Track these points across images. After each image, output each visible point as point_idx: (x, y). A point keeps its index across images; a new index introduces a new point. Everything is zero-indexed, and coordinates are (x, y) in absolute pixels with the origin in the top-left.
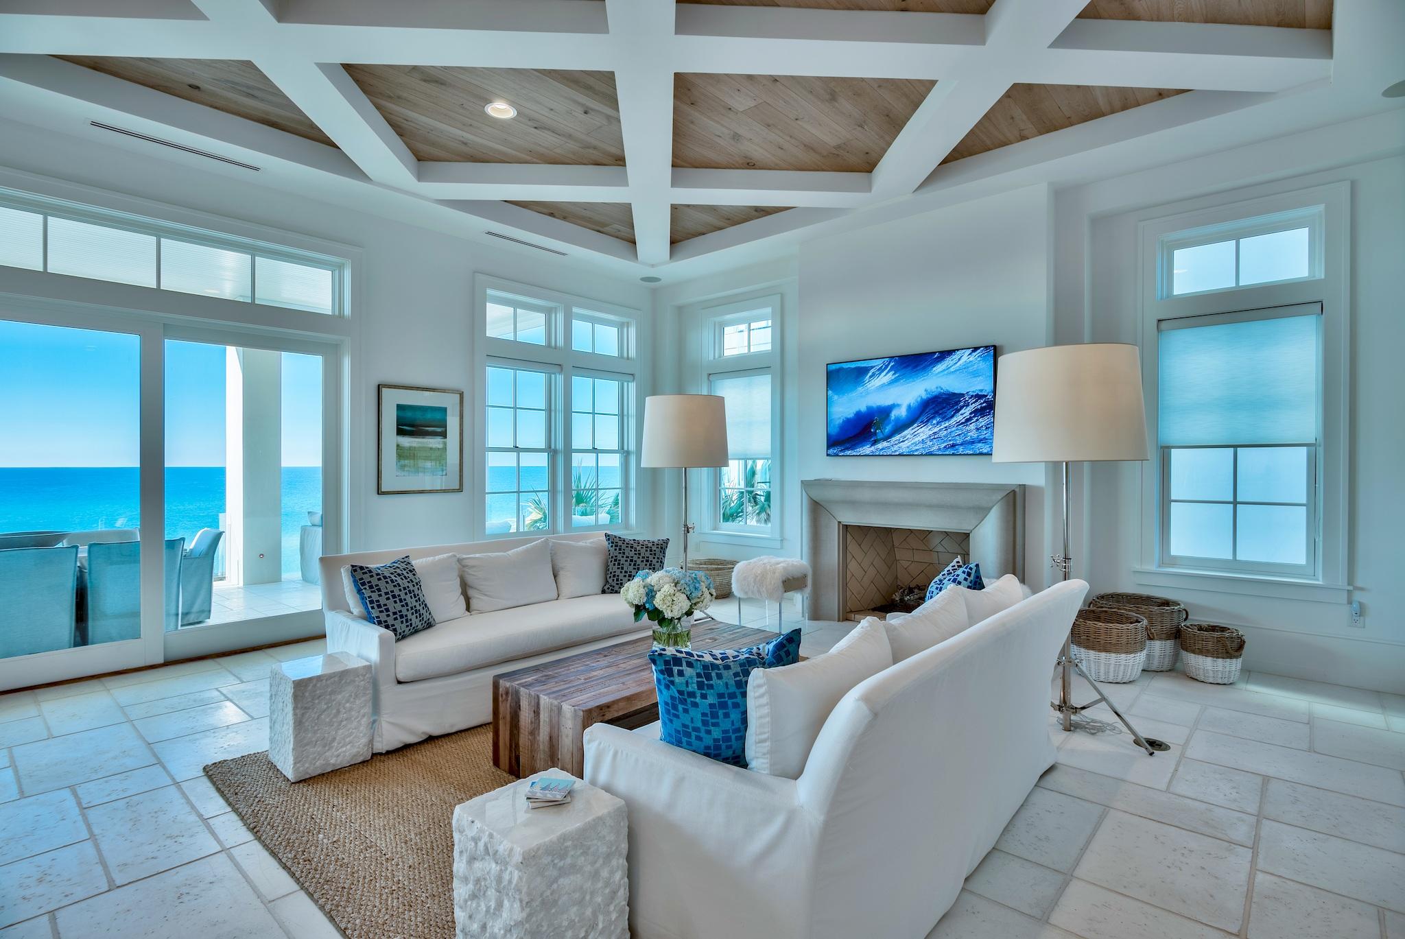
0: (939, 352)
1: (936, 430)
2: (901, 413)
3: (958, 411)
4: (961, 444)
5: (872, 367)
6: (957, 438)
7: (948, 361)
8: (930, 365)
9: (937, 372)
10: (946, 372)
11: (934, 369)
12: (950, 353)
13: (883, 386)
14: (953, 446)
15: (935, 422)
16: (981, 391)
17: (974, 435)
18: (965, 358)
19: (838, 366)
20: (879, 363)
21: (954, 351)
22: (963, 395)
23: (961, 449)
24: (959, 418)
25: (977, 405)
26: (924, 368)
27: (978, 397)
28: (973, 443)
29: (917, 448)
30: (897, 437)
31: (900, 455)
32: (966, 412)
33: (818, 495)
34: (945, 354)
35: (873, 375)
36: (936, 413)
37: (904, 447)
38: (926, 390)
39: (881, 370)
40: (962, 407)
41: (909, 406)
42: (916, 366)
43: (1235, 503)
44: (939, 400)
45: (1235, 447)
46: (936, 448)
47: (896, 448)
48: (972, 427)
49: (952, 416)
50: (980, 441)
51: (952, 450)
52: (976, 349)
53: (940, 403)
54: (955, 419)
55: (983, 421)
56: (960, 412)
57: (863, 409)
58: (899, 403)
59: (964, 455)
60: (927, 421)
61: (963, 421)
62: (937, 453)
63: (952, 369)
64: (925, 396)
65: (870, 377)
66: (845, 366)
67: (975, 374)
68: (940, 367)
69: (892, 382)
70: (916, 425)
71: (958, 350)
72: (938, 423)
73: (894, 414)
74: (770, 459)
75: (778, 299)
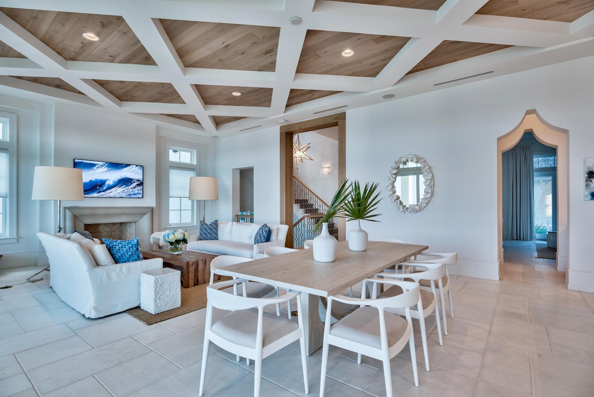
0: (125, 164)
1: (124, 189)
2: (110, 182)
3: (131, 184)
4: (133, 194)
5: (98, 164)
6: (131, 192)
7: (128, 168)
8: (122, 168)
9: (124, 170)
10: (127, 171)
11: (123, 169)
12: (129, 165)
13: (103, 172)
14: (130, 195)
15: (123, 187)
16: (139, 179)
17: (137, 192)
18: (134, 168)
19: (80, 161)
20: (101, 163)
21: (130, 165)
22: (133, 179)
23: (132, 196)
24: (132, 186)
25: (138, 183)
26: (119, 169)
27: (138, 180)
28: (136, 194)
29: (117, 195)
30: (109, 191)
31: (110, 197)
32: (134, 185)
33: (76, 212)
34: (127, 165)
35: (98, 167)
36: (124, 184)
37: (112, 195)
38: (120, 176)
39: (102, 166)
40: (133, 183)
41: (114, 181)
42: (117, 167)
43: (181, 210)
44: (125, 180)
45: (180, 197)
46: (124, 195)
47: (108, 195)
48: (136, 189)
49: (130, 186)
50: (138, 194)
51: (130, 196)
52: (137, 166)
53: (125, 181)
55: (140, 188)
56: (132, 185)
57: (94, 179)
58: (110, 179)
59: (133, 198)
60: (121, 186)
61: (133, 187)
62: (124, 197)
63: (130, 171)
64: (120, 178)
65: (97, 168)
66: (84, 161)
67: (137, 173)
69: (106, 171)
70: (116, 187)
71: (132, 165)
72: (125, 187)
73: (107, 183)
74: (6, 197)
75: (15, 116)
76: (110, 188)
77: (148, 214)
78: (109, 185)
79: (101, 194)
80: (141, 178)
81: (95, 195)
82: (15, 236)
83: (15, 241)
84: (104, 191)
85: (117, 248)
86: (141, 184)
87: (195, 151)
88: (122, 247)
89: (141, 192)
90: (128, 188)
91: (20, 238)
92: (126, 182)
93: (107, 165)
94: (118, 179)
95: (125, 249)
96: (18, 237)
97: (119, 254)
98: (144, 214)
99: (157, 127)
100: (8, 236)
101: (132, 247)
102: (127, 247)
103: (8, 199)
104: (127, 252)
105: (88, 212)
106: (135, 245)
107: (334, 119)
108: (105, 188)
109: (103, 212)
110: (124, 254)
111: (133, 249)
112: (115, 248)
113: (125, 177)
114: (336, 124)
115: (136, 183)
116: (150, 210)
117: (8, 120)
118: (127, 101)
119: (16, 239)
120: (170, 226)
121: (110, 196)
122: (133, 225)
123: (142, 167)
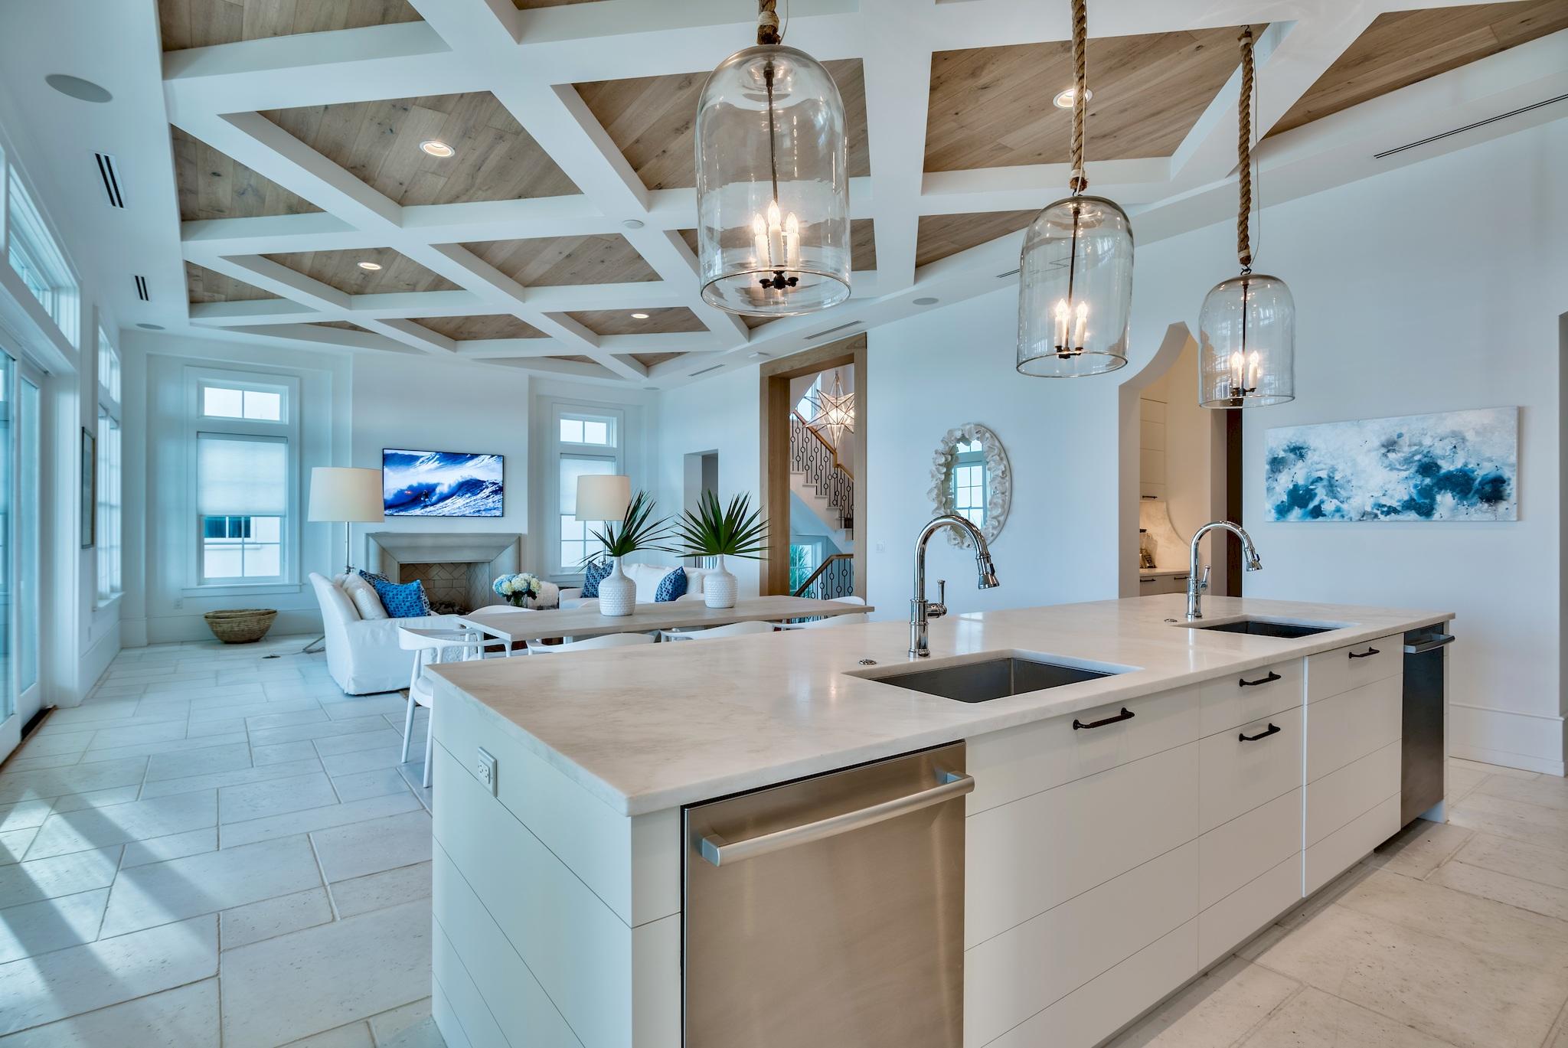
0: (470, 454)
1: (468, 501)
2: (444, 489)
3: (482, 490)
4: (484, 510)
5: (422, 457)
6: (481, 506)
7: (476, 461)
8: (464, 461)
9: (469, 466)
10: (474, 467)
11: (467, 464)
12: (477, 455)
13: (431, 470)
14: (479, 511)
15: (467, 496)
16: (496, 480)
17: (491, 505)
18: (486, 460)
19: (394, 452)
20: (428, 454)
21: (479, 455)
22: (484, 481)
23: (484, 514)
24: (482, 495)
25: (494, 488)
26: (460, 463)
27: (494, 484)
28: (491, 510)
29: (455, 511)
30: (441, 504)
31: (443, 516)
32: (487, 492)
33: (387, 543)
34: (474, 456)
35: (423, 461)
36: (468, 491)
37: (446, 511)
38: (461, 476)
39: (429, 459)
40: (484, 489)
41: (450, 486)
42: (455, 461)
43: (585, 541)
44: (470, 483)
46: (468, 512)
47: (440, 511)
48: (490, 500)
49: (479, 493)
50: (495, 509)
51: (478, 514)
52: (492, 456)
53: (471, 485)
54: (479, 495)
55: (497, 498)
56: (483, 492)
57: (415, 484)
58: (443, 482)
59: (486, 516)
60: (462, 496)
61: (485, 497)
62: (469, 515)
63: (479, 465)
64: (461, 480)
65: (421, 463)
66: (400, 452)
67: (493, 470)
68: (471, 463)
69: (437, 468)
70: (454, 497)
71: (482, 455)
72: (469, 497)
73: (438, 490)
74: (285, 516)
75: (297, 380)
76: (444, 498)
77: (512, 547)
78: (441, 494)
79: (428, 509)
80: (499, 479)
81: (418, 511)
82: (297, 582)
83: (297, 589)
84: (432, 505)
85: (391, 594)
86: (500, 490)
87: (615, 419)
88: (397, 595)
89: (499, 505)
90: (475, 498)
92: (471, 487)
93: (437, 456)
94: (457, 482)
95: (401, 597)
96: (301, 584)
97: (394, 605)
98: (503, 548)
99: (532, 379)
101: (411, 594)
102: (404, 595)
103: (287, 519)
104: (403, 601)
105: (404, 542)
106: (415, 591)
107: (847, 348)
108: (434, 499)
109: (429, 542)
110: (400, 605)
111: (411, 598)
112: (388, 594)
113: (470, 477)
114: (849, 359)
115: (490, 489)
116: (515, 539)
117: (287, 388)
119: (298, 587)
120: (562, 572)
121: (444, 514)
122: (486, 568)
123: (502, 458)
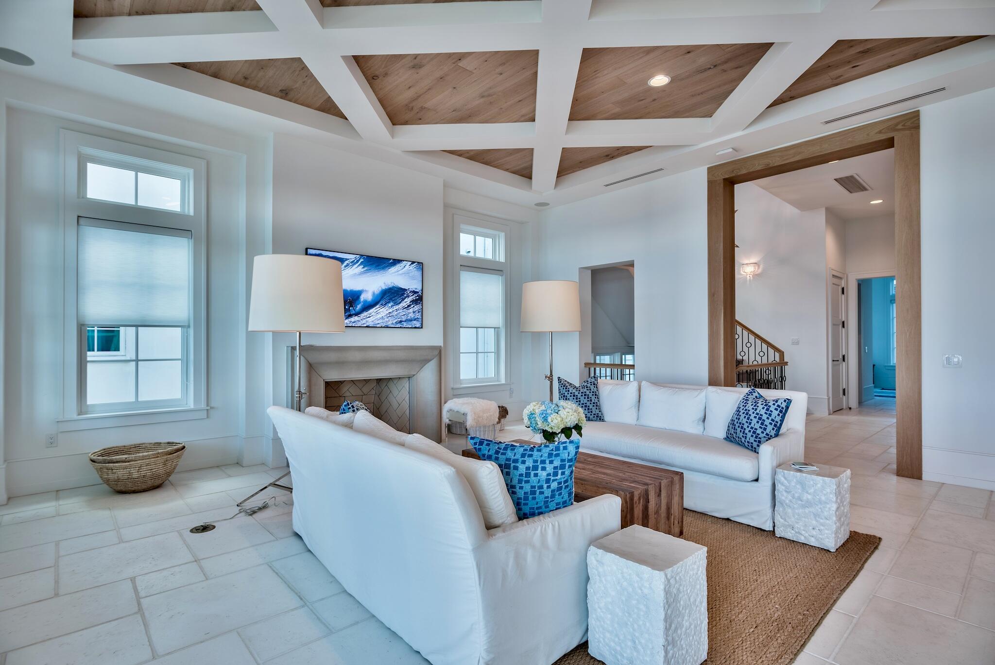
0: (394, 260)
1: (391, 311)
2: (368, 297)
3: (403, 299)
4: (405, 321)
5: (347, 259)
6: (403, 317)
7: (398, 267)
8: (387, 267)
9: (391, 272)
10: (397, 273)
11: (390, 270)
12: (399, 261)
13: (355, 275)
14: (401, 322)
15: (390, 305)
16: (416, 289)
17: (411, 315)
18: (407, 267)
19: (317, 252)
20: (352, 257)
21: (402, 261)
22: (405, 290)
23: (405, 325)
24: (403, 304)
25: (414, 297)
26: (384, 268)
27: (414, 292)
28: (411, 321)
29: (379, 322)
30: (365, 314)
31: (367, 327)
32: (408, 301)
33: (314, 357)
34: (396, 262)
35: (347, 265)
36: (390, 300)
37: (370, 322)
38: (385, 283)
39: (353, 263)
40: (405, 298)
41: (374, 293)
42: (378, 266)
43: (477, 353)
44: (393, 291)
45: (477, 328)
46: (391, 322)
47: (364, 321)
48: (411, 310)
49: (400, 303)
50: (415, 320)
51: (400, 325)
52: (413, 263)
53: (393, 293)
54: (401, 304)
55: (417, 308)
56: (405, 301)
58: (367, 289)
59: (407, 328)
60: (385, 304)
61: (406, 306)
62: (391, 326)
63: (400, 272)
64: (384, 288)
65: (345, 266)
66: (324, 253)
67: (413, 278)
68: (393, 269)
69: (361, 273)
70: (378, 306)
71: (404, 261)
72: (392, 306)
73: (363, 297)
74: (189, 326)
75: (203, 164)
76: (368, 307)
77: (435, 359)
78: (365, 301)
79: (353, 319)
80: (419, 289)
82: (203, 405)
83: (204, 414)
84: (357, 314)
85: (522, 468)
86: (419, 300)
87: (502, 235)
88: (535, 468)
89: (419, 317)
90: (397, 307)
91: (212, 408)
92: (393, 295)
93: (362, 260)
94: (380, 289)
95: (544, 473)
96: (209, 408)
97: (527, 488)
98: (427, 361)
99: (446, 186)
100: (191, 405)
101: (562, 467)
102: (550, 468)
103: (191, 331)
104: (548, 481)
105: (332, 357)
106: (570, 460)
107: (880, 132)
108: (359, 307)
109: (358, 356)
110: (541, 487)
111: (563, 473)
112: (516, 468)
113: (393, 285)
114: (889, 143)
115: (410, 299)
116: (436, 352)
117: (191, 171)
118: (406, 123)
119: (206, 412)
120: (461, 384)
121: (368, 324)
122: (406, 384)
123: (420, 265)
